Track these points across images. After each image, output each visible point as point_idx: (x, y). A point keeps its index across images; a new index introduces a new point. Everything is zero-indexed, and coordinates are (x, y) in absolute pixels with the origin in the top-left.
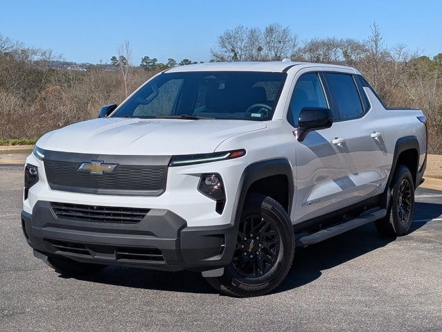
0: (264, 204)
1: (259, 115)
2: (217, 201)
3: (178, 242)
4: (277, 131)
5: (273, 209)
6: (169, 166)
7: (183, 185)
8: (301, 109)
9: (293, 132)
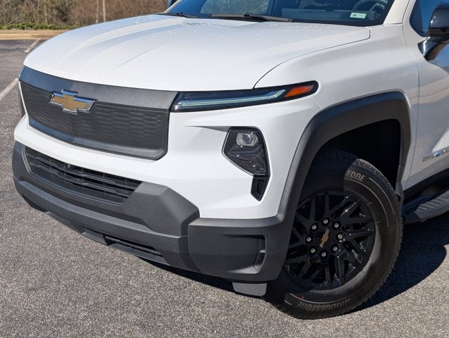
0: (351, 174)
1: (362, 16)
2: (255, 176)
3: (183, 242)
4: (391, 44)
5: (366, 181)
6: (171, 109)
7: (194, 146)
8: (434, 7)
9: (420, 45)
